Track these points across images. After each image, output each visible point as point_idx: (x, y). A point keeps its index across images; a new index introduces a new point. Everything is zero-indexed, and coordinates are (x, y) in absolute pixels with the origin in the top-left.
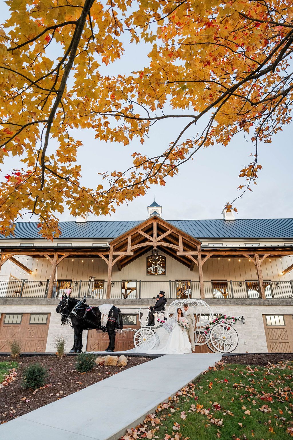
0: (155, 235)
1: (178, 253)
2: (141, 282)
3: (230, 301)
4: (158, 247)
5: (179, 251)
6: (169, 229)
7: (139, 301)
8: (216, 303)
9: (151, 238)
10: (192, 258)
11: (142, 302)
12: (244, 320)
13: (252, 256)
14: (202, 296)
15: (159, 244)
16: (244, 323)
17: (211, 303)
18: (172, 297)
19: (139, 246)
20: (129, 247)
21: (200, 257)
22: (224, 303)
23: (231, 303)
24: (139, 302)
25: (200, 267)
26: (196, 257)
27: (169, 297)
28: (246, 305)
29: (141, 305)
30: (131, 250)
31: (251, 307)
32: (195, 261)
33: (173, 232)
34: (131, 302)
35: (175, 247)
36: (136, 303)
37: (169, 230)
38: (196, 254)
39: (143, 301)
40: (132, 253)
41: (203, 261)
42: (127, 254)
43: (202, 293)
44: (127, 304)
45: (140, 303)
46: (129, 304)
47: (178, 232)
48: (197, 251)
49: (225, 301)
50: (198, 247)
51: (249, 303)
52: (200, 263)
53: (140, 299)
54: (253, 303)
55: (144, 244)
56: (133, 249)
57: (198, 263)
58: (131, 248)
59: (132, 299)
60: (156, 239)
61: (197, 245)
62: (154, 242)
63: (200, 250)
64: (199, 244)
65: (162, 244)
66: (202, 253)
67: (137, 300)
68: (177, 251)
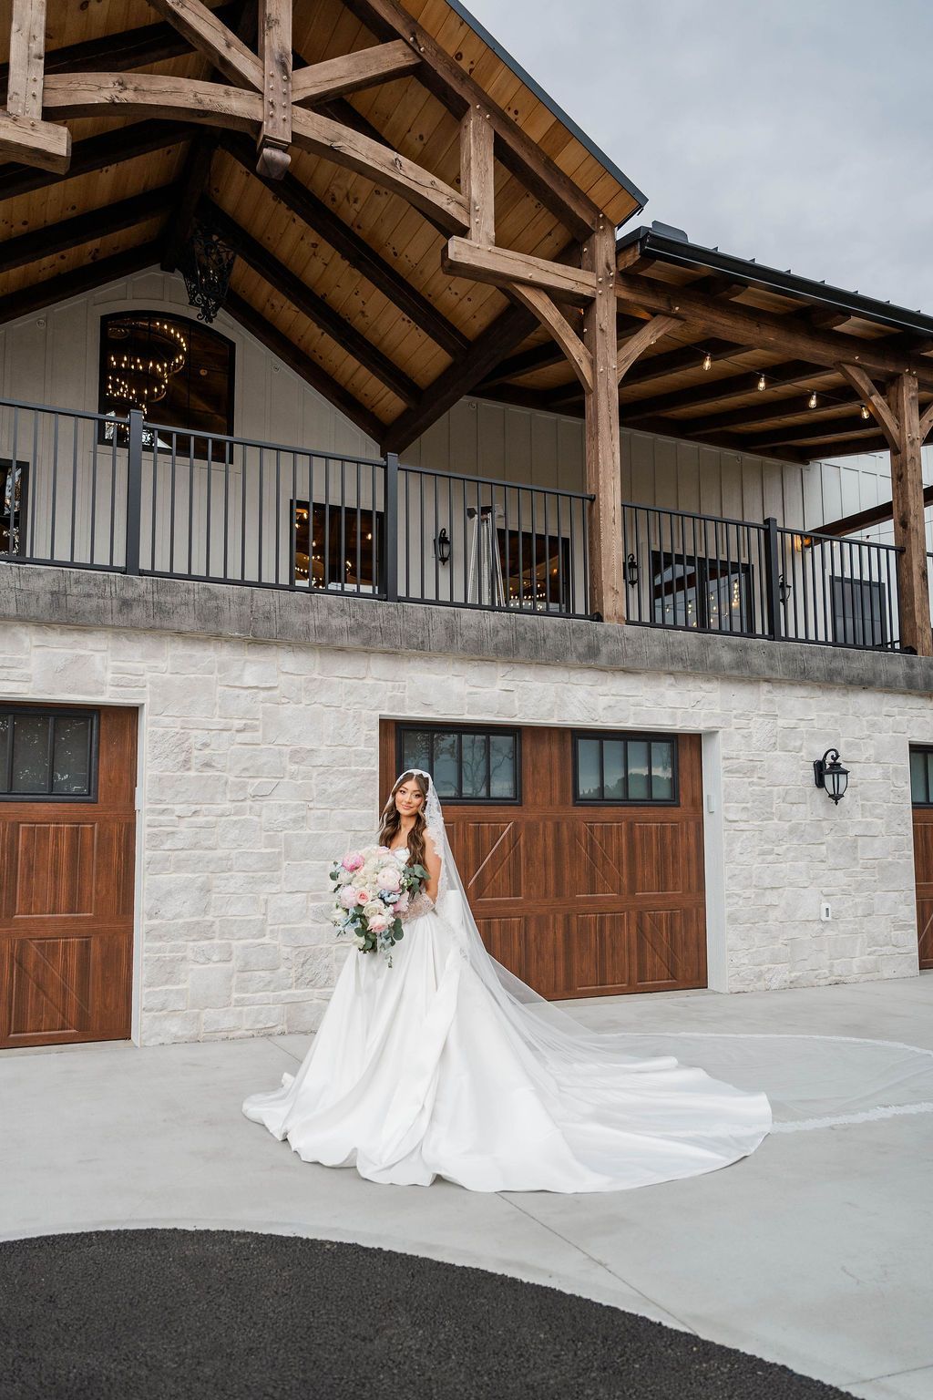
0: (279, 37)
1: (458, 249)
3: (771, 655)
5: (464, 232)
6: (398, 25)
7: (129, 593)
8: (693, 662)
9: (240, 59)
10: (550, 314)
11: (160, 609)
12: (842, 779)
13: (886, 385)
15: (316, 127)
17: (663, 660)
19: (128, 96)
21: (605, 316)
22: (737, 664)
23: (772, 668)
26: (578, 308)
28: (851, 685)
29: (152, 628)
30: (46, 109)
32: (575, 348)
33: (421, 67)
34: (45, 599)
36: (100, 612)
37: (390, 34)
38: (587, 292)
40: (56, 141)
41: (625, 352)
44: (12, 609)
45: (138, 613)
46: (33, 610)
47: (464, 78)
48: (592, 269)
49: (746, 653)
50: (597, 237)
51: (861, 672)
52: (606, 364)
53: (139, 581)
54: (880, 676)
55: (176, 91)
56: (60, 100)
57: (593, 363)
58: (49, 94)
59: (60, 574)
60: (285, 77)
61: (592, 224)
62: (269, 97)
63: (608, 266)
64: (604, 216)
65: (340, 137)
66: (624, 295)
67: (108, 589)
68: (453, 228)
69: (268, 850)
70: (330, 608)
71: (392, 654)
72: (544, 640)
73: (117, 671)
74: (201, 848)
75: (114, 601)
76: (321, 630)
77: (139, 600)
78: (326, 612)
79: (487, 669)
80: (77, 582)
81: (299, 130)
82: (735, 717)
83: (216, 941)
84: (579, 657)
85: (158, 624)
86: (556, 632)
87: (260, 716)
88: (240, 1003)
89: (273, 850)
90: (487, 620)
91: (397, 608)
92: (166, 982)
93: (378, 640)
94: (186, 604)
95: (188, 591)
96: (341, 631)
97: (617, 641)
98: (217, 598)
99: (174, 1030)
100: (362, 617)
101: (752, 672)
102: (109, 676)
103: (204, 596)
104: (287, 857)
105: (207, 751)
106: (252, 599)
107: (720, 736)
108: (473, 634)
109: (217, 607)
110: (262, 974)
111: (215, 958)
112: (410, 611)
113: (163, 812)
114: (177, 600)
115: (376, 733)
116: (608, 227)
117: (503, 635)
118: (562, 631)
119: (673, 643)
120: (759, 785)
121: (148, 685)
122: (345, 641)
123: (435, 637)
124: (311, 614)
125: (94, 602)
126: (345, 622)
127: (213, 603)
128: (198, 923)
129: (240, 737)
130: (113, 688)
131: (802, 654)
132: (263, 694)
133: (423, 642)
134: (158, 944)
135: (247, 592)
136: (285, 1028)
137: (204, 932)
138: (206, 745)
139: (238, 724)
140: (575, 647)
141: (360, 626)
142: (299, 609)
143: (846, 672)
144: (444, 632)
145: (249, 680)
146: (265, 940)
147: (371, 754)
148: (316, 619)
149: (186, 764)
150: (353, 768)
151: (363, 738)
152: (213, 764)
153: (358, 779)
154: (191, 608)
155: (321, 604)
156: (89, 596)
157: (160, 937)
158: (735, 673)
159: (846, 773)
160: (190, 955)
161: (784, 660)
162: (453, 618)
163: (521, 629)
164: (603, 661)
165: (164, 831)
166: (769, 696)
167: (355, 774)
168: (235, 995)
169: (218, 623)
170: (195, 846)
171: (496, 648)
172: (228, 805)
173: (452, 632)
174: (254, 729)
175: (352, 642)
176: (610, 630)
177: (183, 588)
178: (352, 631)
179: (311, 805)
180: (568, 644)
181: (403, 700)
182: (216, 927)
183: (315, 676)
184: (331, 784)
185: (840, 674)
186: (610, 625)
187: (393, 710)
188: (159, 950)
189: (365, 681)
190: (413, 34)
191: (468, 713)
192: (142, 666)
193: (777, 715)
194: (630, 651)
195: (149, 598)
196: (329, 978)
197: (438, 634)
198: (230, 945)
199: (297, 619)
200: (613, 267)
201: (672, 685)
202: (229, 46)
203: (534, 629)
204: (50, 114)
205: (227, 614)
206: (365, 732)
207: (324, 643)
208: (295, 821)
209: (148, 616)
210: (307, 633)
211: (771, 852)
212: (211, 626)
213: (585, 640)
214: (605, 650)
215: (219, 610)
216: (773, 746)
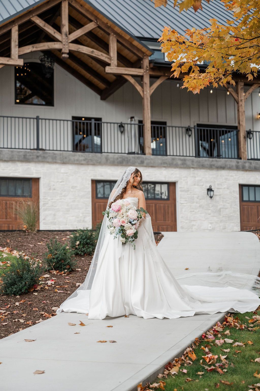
0: (66, 28)
1: (108, 69)
2: (40, 121)
3: (193, 161)
4: (71, 53)
5: (109, 65)
6: (92, 18)
7: (38, 155)
8: (169, 164)
9: (57, 36)
10: (132, 80)
11: (44, 157)
12: (212, 193)
14: (147, 152)
15: (74, 47)
16: (211, 197)
17: (161, 164)
19: (34, 49)
20: (15, 50)
21: (147, 80)
22: (183, 164)
23: (193, 165)
24: (38, 157)
25: (147, 99)
26: (139, 78)
29: (43, 162)
30: (19, 56)
31: (224, 173)
32: (138, 88)
33: (99, 27)
34: (23, 156)
35: (102, 56)
36: (33, 158)
37: (91, 21)
38: (141, 74)
40: (21, 62)
41: (152, 88)
42: (11, 62)
45: (40, 158)
46: (20, 159)
47: (109, 27)
48: (143, 68)
49: (185, 161)
50: (144, 60)
51: (221, 165)
52: (146, 91)
53: (39, 151)
54: (227, 166)
55: (44, 46)
56: (22, 53)
57: (143, 91)
58: (20, 52)
60: (67, 38)
61: (143, 57)
62: (64, 43)
63: (147, 67)
64: (146, 54)
65: (79, 48)
66: (151, 73)
67: (34, 154)
68: (106, 64)
71: (94, 165)
72: (130, 160)
73: (36, 170)
74: (54, 206)
75: (35, 156)
76: (77, 160)
77: (40, 156)
79: (116, 167)
81: (71, 49)
82: (183, 178)
84: (139, 164)
85: (44, 160)
87: (65, 179)
89: (68, 207)
91: (94, 155)
93: (90, 162)
96: (82, 160)
97: (148, 159)
98: (55, 154)
101: (187, 166)
102: (34, 171)
103: (53, 154)
104: (71, 209)
106: (63, 154)
107: (179, 182)
108: (112, 159)
113: (46, 199)
114: (48, 155)
115: (90, 183)
116: (147, 57)
118: (134, 158)
120: (190, 194)
121: (42, 173)
122: (83, 162)
125: (32, 157)
126: (83, 158)
127: (54, 156)
128: (54, 221)
129: (61, 184)
130: (35, 174)
131: (202, 161)
132: (65, 174)
133: (100, 162)
134: (45, 225)
135: (61, 153)
138: (54, 185)
139: (60, 181)
140: (138, 162)
141: (86, 159)
142: (72, 156)
143: (216, 165)
145: (62, 171)
147: (89, 187)
148: (76, 158)
149: (50, 189)
150: (85, 190)
151: (88, 184)
152: (56, 189)
153: (86, 192)
154: (50, 157)
156: (30, 155)
158: (182, 166)
159: (213, 191)
161: (197, 163)
164: (145, 164)
165: (46, 203)
166: (193, 172)
169: (56, 160)
170: (52, 206)
171: (118, 163)
172: (59, 198)
173: (107, 159)
174: (64, 182)
177: (48, 152)
178: (84, 160)
179: (76, 198)
180: (136, 161)
181: (96, 175)
183: (76, 170)
184: (80, 193)
185: (214, 166)
186: (147, 156)
187: (94, 178)
189: (87, 171)
190: (96, 20)
192: (41, 169)
193: (196, 177)
194: (152, 162)
195: (42, 155)
197: (104, 160)
199: (72, 158)
200: (148, 67)
201: (165, 170)
202: (55, 33)
203: (127, 158)
204: (20, 57)
206: (88, 182)
207: (79, 163)
208: (73, 201)
209: (42, 159)
210: (74, 161)
211: (193, 211)
212: (54, 161)
213: (140, 160)
214: (145, 162)
215: (56, 157)
216: (195, 185)
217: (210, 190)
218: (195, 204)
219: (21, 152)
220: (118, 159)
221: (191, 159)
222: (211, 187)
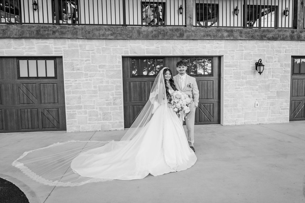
3: (241, 32)
7: (55, 29)
8: (214, 36)
11: (62, 33)
12: (262, 67)
14: (188, 23)
16: (260, 73)
17: (204, 36)
18: (127, 23)
22: (229, 36)
23: (241, 36)
24: (54, 32)
27: (122, 23)
28: (269, 39)
29: (61, 38)
31: (276, 43)
34: (35, 32)
36: (48, 34)
39: (64, 30)
43: (188, 15)
44: (28, 35)
45: (57, 34)
46: (33, 35)
49: (232, 32)
51: (273, 35)
53: (57, 26)
54: (280, 36)
59: (38, 26)
67: (49, 29)
69: (94, 89)
70: (105, 29)
71: (123, 39)
72: (167, 33)
73: (55, 48)
74: (78, 89)
75: (51, 32)
76: (103, 35)
77: (57, 31)
78: (104, 30)
79: (151, 41)
80: (42, 28)
82: (229, 51)
83: (83, 110)
84: (177, 37)
85: (62, 36)
86: (170, 31)
87: (91, 57)
88: (89, 123)
89: (95, 89)
90: (150, 29)
91: (124, 28)
92: (72, 119)
93: (119, 36)
94: (69, 31)
95: (69, 28)
96: (109, 35)
97: (189, 32)
98: (76, 29)
99: (75, 129)
100: (114, 31)
101: (234, 38)
102: (53, 49)
103: (73, 29)
104: (99, 91)
105: (78, 66)
106: (85, 28)
107: (224, 56)
108: (145, 33)
109: (76, 31)
110: (94, 117)
111: (83, 114)
112: (127, 28)
113: (68, 81)
114: (66, 30)
115: (121, 60)
117: (154, 33)
118: (173, 30)
119: (207, 31)
120: (236, 70)
121: (63, 51)
122: (110, 37)
123: (135, 34)
124: (101, 31)
126: (110, 32)
128: (79, 106)
129: (86, 63)
130: (55, 52)
131: (252, 31)
132: (91, 52)
133: (131, 36)
134: (69, 110)
135: (83, 27)
136: (100, 129)
137: (80, 107)
139: (85, 59)
140: (176, 34)
141: (114, 33)
142: (97, 30)
143: (267, 36)
144: (137, 33)
145: (87, 48)
146: (95, 110)
147: (120, 65)
149: (73, 69)
150: (115, 69)
151: (117, 62)
152: (80, 69)
153: (117, 72)
154: (70, 32)
155: (103, 28)
156: (45, 31)
157: (70, 109)
158: (228, 38)
159: (263, 66)
160: (77, 112)
161: (245, 34)
162: (140, 29)
163: (160, 31)
164: (185, 38)
165: (69, 85)
166: (241, 44)
167: (116, 70)
168: (88, 122)
169: (77, 35)
170: (77, 88)
171: (152, 36)
172: (85, 79)
173: (139, 33)
174: (89, 60)
175: (112, 37)
176: (187, 29)
177: (68, 27)
178: (112, 35)
179: (105, 78)
180: (174, 34)
181: (128, 51)
182: (83, 107)
183: (104, 47)
184: (110, 73)
185: (265, 36)
186: (188, 27)
187: (125, 54)
188: (70, 112)
189: (118, 47)
191: (147, 54)
192: (61, 47)
193: (243, 50)
194: (193, 34)
195: (59, 30)
196: (111, 119)
198: (86, 111)
199: (97, 33)
201: (208, 43)
203: (163, 30)
205: (79, 33)
206: (118, 60)
208: (101, 82)
209: (59, 35)
210: (100, 36)
211: (239, 88)
212: (75, 36)
213: (179, 32)
214: (185, 35)
215: (77, 32)
216: (242, 59)
217: (259, 65)
218: (242, 80)
219: (33, 27)
220: (152, 32)
221: (239, 30)
222: (261, 61)
